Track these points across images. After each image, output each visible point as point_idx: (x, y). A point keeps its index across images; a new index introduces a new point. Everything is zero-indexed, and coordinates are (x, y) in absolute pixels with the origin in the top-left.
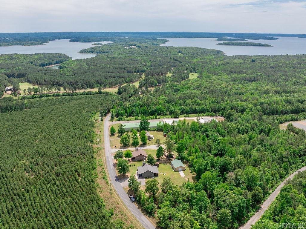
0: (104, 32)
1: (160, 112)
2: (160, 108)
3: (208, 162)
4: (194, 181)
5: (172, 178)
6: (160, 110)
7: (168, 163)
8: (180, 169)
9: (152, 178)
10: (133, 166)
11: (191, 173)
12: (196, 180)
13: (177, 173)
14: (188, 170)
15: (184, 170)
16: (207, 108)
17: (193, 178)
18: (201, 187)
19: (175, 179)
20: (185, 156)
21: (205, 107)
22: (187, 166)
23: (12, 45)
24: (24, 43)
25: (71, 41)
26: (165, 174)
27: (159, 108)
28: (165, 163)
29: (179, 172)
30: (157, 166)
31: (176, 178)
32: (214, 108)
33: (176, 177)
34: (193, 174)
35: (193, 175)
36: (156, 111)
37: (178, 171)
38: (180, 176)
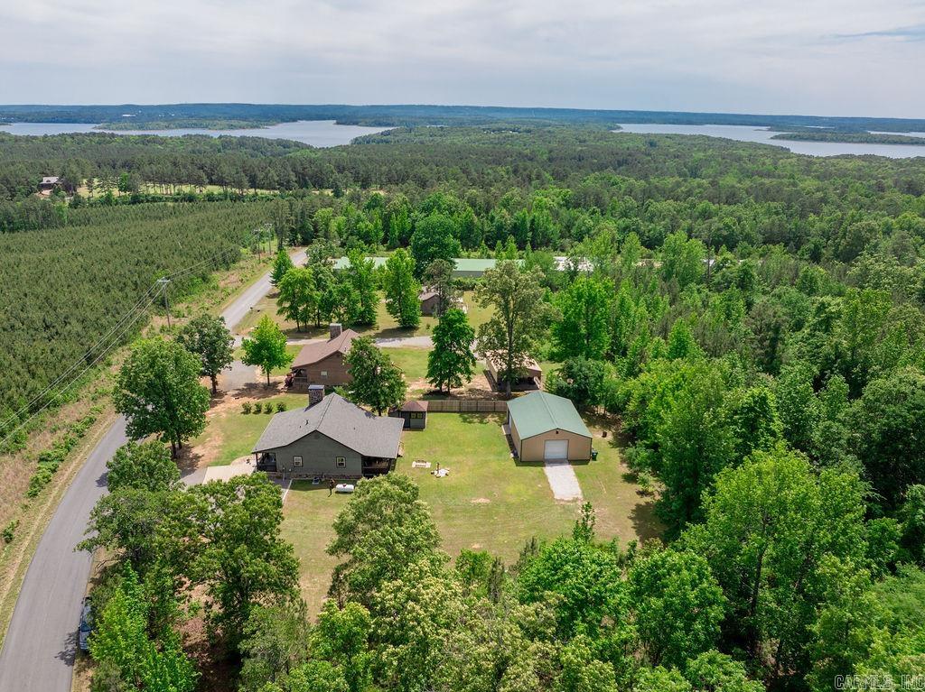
0: (435, 106)
1: (530, 234)
2: (533, 221)
3: (764, 399)
4: (644, 534)
5: (482, 500)
6: (532, 229)
7: (494, 411)
8: (556, 449)
9: (340, 486)
10: (275, 409)
11: (630, 479)
12: (661, 529)
13: (530, 471)
14: (611, 459)
15: (581, 458)
16: (743, 229)
17: (640, 513)
18: (706, 602)
19: (503, 509)
20: (601, 377)
21: (734, 224)
22: (610, 437)
23: (176, 127)
24: (211, 122)
25: (338, 123)
26: (442, 472)
27: (528, 219)
28: (474, 409)
29: (548, 470)
30: (402, 421)
31: (508, 506)
32: (776, 230)
33: (512, 500)
34: (640, 487)
35: (642, 493)
36: (517, 230)
37: (541, 462)
38: (547, 492)
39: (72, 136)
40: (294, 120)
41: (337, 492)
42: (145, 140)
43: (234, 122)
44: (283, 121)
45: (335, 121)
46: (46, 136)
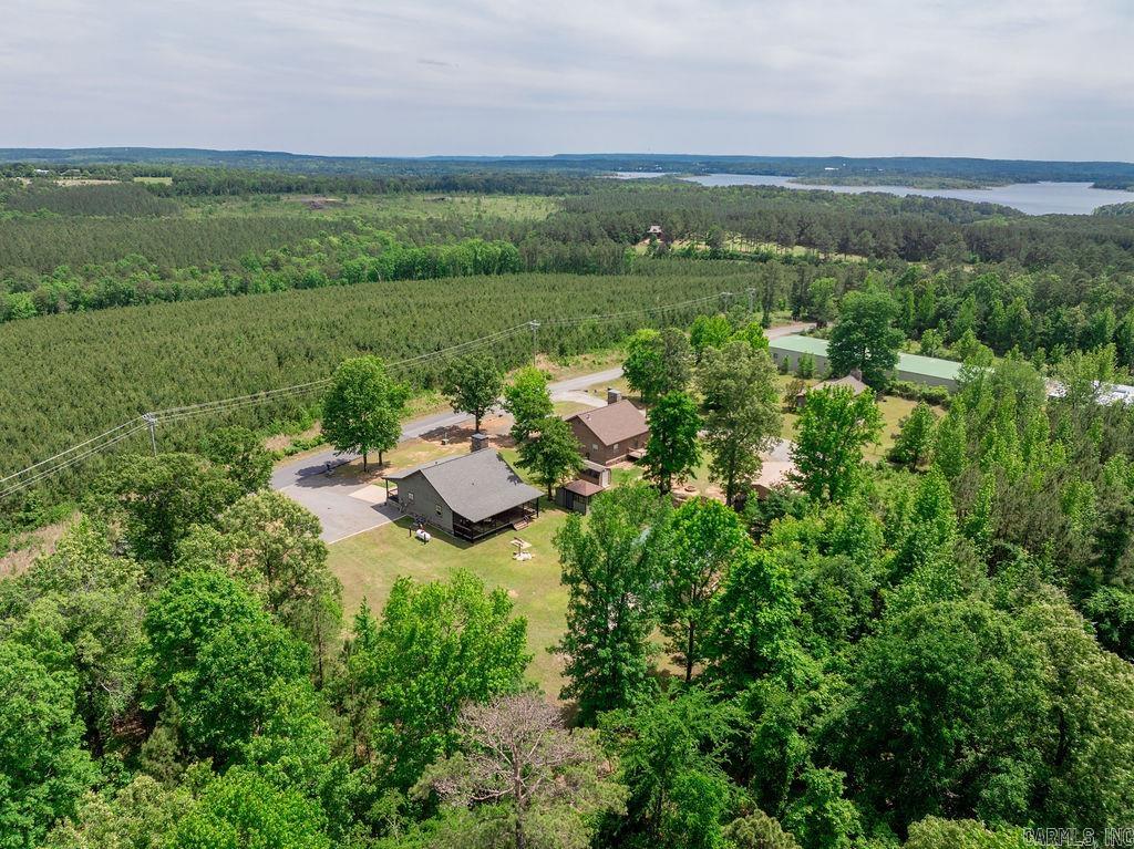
24: (920, 180)
26: (523, 557)
39: (740, 188)
40: (1034, 181)
41: (417, 538)
42: (815, 196)
43: (948, 181)
44: (1018, 181)
45: (1092, 184)
46: (716, 187)
